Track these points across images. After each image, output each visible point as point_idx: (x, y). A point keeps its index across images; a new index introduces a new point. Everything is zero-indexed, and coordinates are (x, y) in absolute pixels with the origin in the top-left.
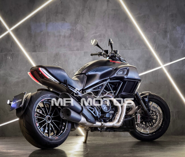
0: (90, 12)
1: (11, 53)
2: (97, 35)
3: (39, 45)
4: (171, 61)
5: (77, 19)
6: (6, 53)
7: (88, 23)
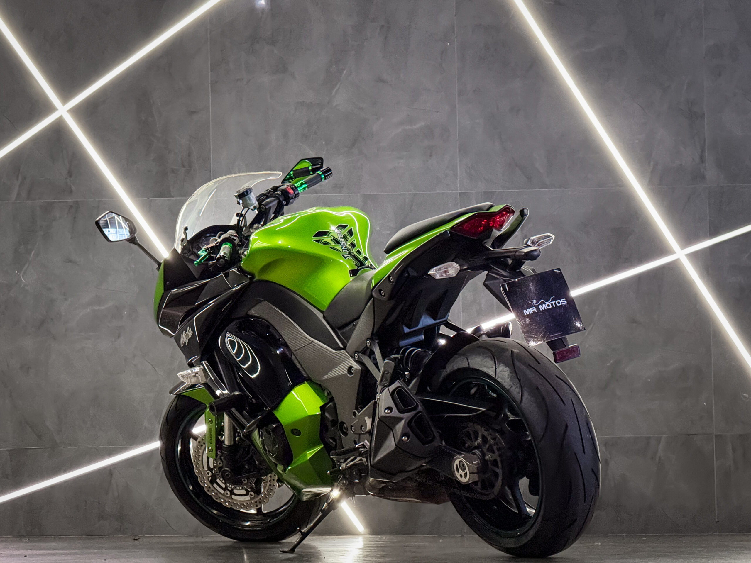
0: (386, 37)
1: (70, 200)
2: (415, 127)
3: (183, 168)
4: (714, 233)
5: (334, 66)
6: (48, 201)
7: (381, 80)
